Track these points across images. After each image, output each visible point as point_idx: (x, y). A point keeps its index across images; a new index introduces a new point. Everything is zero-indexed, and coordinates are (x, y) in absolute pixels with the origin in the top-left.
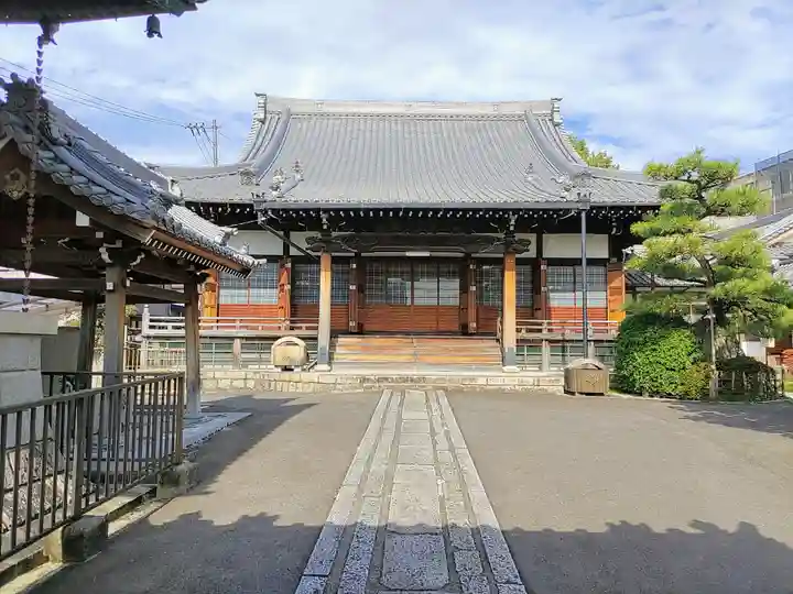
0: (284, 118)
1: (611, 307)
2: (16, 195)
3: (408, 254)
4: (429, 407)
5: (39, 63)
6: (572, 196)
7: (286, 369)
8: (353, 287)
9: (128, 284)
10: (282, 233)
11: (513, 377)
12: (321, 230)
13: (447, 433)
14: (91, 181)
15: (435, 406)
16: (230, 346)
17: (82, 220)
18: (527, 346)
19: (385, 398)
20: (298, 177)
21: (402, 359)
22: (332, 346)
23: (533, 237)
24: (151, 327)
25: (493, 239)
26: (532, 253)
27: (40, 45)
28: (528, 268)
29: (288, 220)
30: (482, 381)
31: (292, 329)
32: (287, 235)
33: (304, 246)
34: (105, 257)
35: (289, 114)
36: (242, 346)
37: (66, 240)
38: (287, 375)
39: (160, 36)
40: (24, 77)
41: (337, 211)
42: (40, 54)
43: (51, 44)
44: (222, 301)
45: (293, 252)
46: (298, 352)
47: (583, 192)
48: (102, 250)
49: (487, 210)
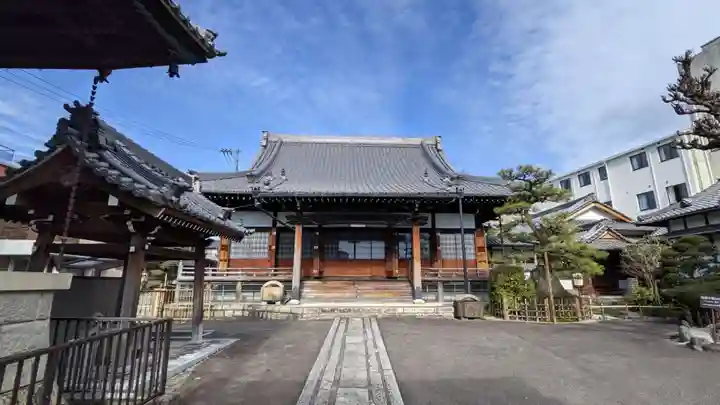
0: (278, 144)
1: (479, 259)
2: (67, 183)
3: (353, 226)
4: (365, 332)
5: (93, 93)
6: (453, 189)
7: (270, 303)
8: (316, 247)
9: (147, 247)
10: (272, 213)
11: (422, 307)
12: (296, 210)
13: (377, 354)
14: (135, 181)
15: (368, 331)
16: (234, 287)
17: (113, 201)
18: (429, 286)
19: (335, 324)
20: (284, 178)
21: (347, 295)
22: (301, 286)
23: (429, 216)
24: (183, 275)
25: (406, 217)
26: (429, 225)
27: (95, 83)
28: (427, 235)
29: (274, 205)
30: (400, 310)
31: (275, 275)
32: (276, 215)
33: (285, 221)
34: (131, 228)
35: (282, 142)
36: (243, 287)
37: (107, 216)
38: (270, 307)
39: (178, 76)
40: (83, 104)
41: (306, 198)
42: (94, 88)
43: (105, 83)
44: (232, 256)
45: (279, 225)
46: (278, 292)
47: (460, 187)
48: (129, 223)
49: (401, 198)
